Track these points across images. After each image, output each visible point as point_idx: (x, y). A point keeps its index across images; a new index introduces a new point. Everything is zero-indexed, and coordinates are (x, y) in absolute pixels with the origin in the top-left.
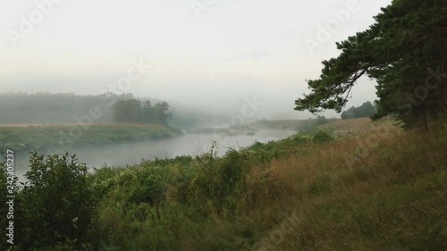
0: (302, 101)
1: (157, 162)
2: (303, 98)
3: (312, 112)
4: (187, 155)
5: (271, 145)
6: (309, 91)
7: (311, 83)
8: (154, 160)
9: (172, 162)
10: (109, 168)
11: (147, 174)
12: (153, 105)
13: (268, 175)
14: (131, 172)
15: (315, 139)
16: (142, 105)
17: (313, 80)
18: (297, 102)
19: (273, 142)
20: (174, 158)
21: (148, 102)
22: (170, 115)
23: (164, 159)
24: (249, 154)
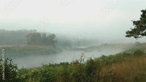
0: (130, 32)
1: (50, 65)
2: (130, 30)
3: (136, 37)
4: (66, 62)
5: (110, 57)
6: (134, 27)
7: (134, 22)
8: (49, 64)
9: (59, 65)
10: (25, 69)
11: (46, 71)
12: (47, 36)
13: (111, 72)
14: (38, 70)
15: (135, 54)
16: (42, 35)
17: (136, 21)
18: (127, 33)
19: (111, 56)
20: (59, 63)
21: (45, 34)
22: (56, 41)
23: (54, 64)
24: (99, 61)
